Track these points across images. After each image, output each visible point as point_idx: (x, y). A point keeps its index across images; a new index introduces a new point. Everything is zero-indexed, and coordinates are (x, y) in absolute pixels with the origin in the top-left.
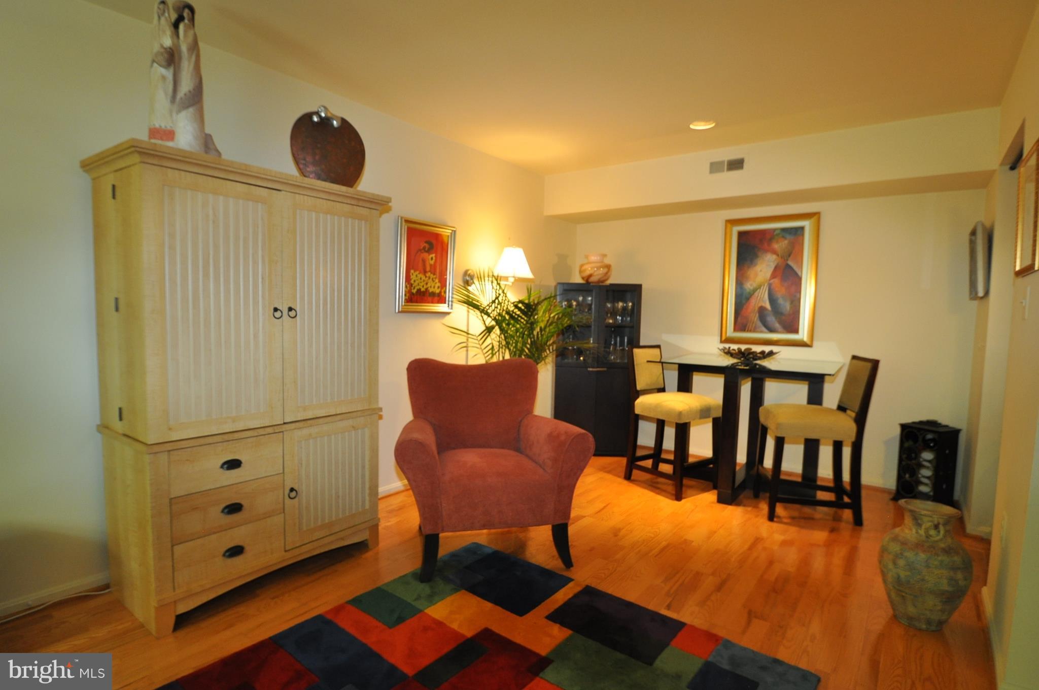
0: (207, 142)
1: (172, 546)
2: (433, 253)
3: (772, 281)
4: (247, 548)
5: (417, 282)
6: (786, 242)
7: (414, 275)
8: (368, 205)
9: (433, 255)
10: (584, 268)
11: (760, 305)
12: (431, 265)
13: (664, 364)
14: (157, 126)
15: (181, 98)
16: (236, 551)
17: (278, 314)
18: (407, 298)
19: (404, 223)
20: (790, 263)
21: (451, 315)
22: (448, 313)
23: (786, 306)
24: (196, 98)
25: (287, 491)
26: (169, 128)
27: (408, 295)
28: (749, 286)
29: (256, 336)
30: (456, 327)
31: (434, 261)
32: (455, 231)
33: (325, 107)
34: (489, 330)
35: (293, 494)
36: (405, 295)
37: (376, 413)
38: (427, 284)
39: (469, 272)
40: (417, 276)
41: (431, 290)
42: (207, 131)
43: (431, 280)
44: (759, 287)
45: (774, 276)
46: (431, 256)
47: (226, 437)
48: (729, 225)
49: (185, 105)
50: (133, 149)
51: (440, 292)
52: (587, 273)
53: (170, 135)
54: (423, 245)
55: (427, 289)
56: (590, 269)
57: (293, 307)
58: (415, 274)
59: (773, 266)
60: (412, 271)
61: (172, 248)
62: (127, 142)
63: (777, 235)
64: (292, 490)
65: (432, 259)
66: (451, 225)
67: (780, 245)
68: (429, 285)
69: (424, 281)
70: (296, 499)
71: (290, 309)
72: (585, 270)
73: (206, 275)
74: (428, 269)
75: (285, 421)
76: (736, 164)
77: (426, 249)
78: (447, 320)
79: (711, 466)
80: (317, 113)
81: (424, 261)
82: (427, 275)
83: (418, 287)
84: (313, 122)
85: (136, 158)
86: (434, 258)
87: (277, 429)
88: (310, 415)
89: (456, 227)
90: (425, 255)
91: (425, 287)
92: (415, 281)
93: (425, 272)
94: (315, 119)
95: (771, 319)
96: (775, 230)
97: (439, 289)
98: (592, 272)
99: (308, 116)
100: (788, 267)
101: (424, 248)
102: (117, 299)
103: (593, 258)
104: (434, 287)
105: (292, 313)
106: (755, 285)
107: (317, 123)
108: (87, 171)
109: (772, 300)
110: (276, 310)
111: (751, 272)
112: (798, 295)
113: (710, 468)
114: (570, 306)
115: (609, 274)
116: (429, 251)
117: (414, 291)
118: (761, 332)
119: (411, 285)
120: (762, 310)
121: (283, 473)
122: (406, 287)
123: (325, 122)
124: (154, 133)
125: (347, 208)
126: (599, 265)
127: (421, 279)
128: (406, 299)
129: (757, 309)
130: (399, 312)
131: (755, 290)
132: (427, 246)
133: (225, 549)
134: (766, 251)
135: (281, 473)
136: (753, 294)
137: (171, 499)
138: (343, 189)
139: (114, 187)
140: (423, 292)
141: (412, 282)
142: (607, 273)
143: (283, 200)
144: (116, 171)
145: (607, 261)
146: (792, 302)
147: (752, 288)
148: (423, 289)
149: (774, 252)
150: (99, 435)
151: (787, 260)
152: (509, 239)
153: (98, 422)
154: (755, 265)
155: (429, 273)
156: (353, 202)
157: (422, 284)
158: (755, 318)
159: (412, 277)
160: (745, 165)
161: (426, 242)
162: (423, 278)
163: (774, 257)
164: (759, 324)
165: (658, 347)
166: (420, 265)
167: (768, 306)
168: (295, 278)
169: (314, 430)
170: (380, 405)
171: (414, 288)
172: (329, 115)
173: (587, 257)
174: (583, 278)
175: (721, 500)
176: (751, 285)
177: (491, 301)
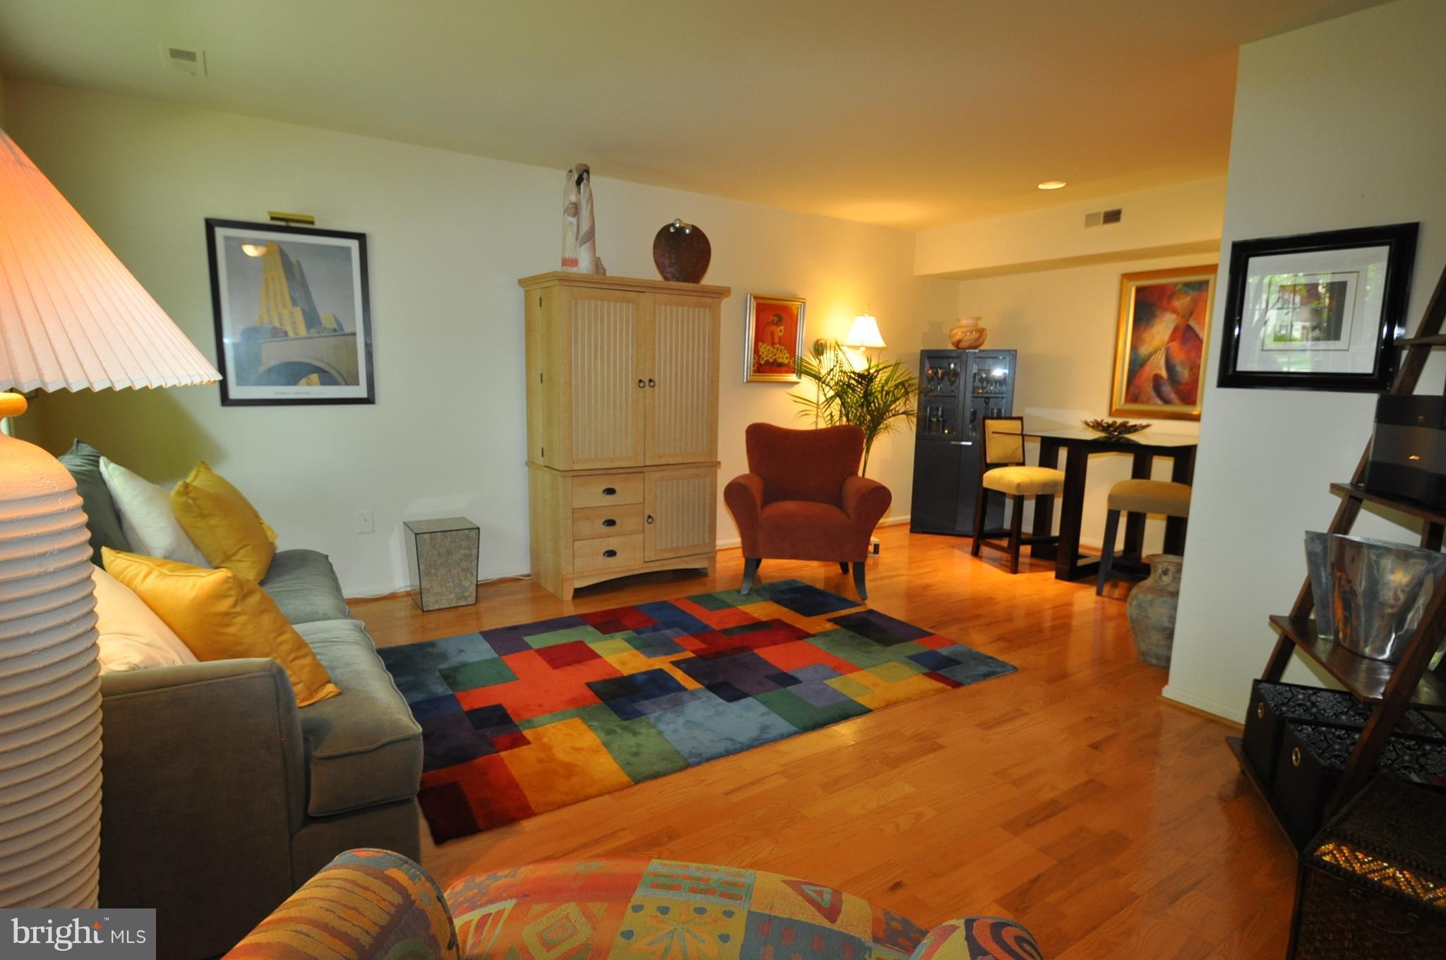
0: (598, 264)
1: (573, 541)
2: (781, 326)
3: (1170, 345)
4: (618, 554)
5: (765, 353)
6: (1188, 299)
7: (763, 348)
8: (711, 295)
9: (782, 328)
10: (953, 332)
11: (1155, 373)
12: (780, 337)
13: (1025, 437)
14: (567, 257)
15: (582, 237)
16: (611, 553)
17: (642, 385)
18: (755, 368)
19: (752, 299)
20: (1192, 323)
21: (800, 385)
22: (797, 383)
23: (1184, 374)
24: (590, 237)
25: (646, 517)
26: (574, 258)
27: (756, 365)
28: (1144, 350)
29: (627, 399)
30: (805, 398)
31: (782, 333)
32: (804, 303)
33: (679, 220)
34: (829, 401)
35: (650, 520)
36: (754, 366)
37: (715, 465)
38: (775, 355)
39: (820, 342)
40: (765, 348)
41: (779, 361)
42: (597, 255)
43: (779, 351)
44: (1156, 351)
45: (1172, 339)
46: (780, 328)
47: (607, 472)
48: (1125, 281)
49: (584, 242)
50: (555, 278)
51: (789, 362)
52: (958, 337)
53: (574, 262)
54: (772, 318)
55: (775, 360)
56: (960, 333)
57: (653, 379)
58: (763, 346)
59: (1171, 327)
60: (760, 344)
61: (576, 340)
62: (552, 273)
63: (1179, 290)
64: (649, 517)
65: (781, 331)
66: (801, 297)
67: (1181, 303)
68: (777, 356)
69: (772, 352)
70: (652, 524)
71: (651, 381)
72: (954, 336)
73: (596, 358)
74: (777, 341)
75: (647, 464)
76: (1113, 216)
77: (775, 322)
78: (795, 390)
79: (1057, 544)
80: (672, 225)
81: (772, 334)
82: (776, 346)
83: (766, 359)
84: (670, 233)
85: (557, 283)
86: (783, 330)
87: (640, 470)
88: (663, 461)
89: (806, 298)
90: (774, 328)
91: (774, 358)
92: (763, 353)
93: (773, 344)
94: (672, 230)
95: (1167, 389)
96: (1176, 284)
97: (788, 360)
98: (961, 337)
99: (666, 228)
100: (1189, 328)
101: (773, 321)
102: (541, 375)
103: (964, 322)
104: (783, 358)
105: (652, 384)
106: (1151, 349)
107: (674, 233)
108: (523, 286)
109: (1170, 367)
110: (640, 381)
111: (1147, 335)
112: (1198, 360)
113: (1056, 546)
114: (936, 373)
115: (982, 338)
116: (778, 324)
117: (762, 362)
118: (1156, 404)
119: (760, 356)
120: (1157, 378)
121: (644, 503)
122: (755, 358)
123: (680, 231)
124: (566, 262)
125: (694, 299)
126: (971, 328)
127: (769, 350)
128: (754, 370)
129: (1151, 376)
130: (747, 382)
131: (1150, 355)
132: (776, 319)
133: (605, 550)
134: (1166, 310)
135: (640, 504)
136: (1148, 359)
137: (574, 510)
138: (691, 285)
139: (541, 299)
140: (771, 363)
141: (761, 353)
142: (979, 338)
143: (646, 299)
144: (543, 288)
145: (981, 324)
146: (1191, 369)
147: (1147, 353)
148: (771, 360)
149: (1174, 311)
150: (526, 468)
151: (1188, 320)
152: (869, 305)
153: (526, 459)
154: (1152, 326)
155: (778, 345)
156: (701, 294)
157: (770, 356)
158: (1149, 388)
159: (760, 349)
160: (1123, 217)
161: (775, 316)
162: (771, 349)
163: (1174, 316)
164: (1153, 394)
165: (1021, 419)
166: (769, 337)
167: (1164, 373)
168: (654, 357)
169: (666, 474)
170: (719, 460)
171: (762, 359)
172: (682, 225)
173: (958, 320)
174: (953, 344)
175: (1058, 577)
176: (1146, 350)
177: (829, 370)
